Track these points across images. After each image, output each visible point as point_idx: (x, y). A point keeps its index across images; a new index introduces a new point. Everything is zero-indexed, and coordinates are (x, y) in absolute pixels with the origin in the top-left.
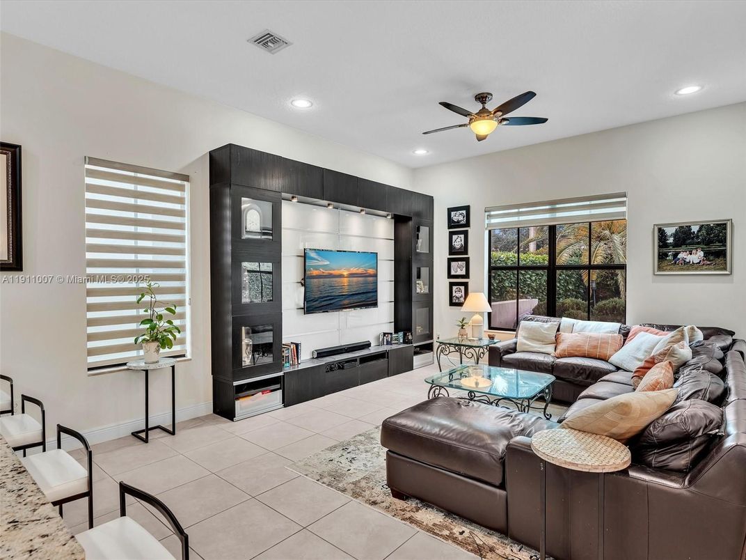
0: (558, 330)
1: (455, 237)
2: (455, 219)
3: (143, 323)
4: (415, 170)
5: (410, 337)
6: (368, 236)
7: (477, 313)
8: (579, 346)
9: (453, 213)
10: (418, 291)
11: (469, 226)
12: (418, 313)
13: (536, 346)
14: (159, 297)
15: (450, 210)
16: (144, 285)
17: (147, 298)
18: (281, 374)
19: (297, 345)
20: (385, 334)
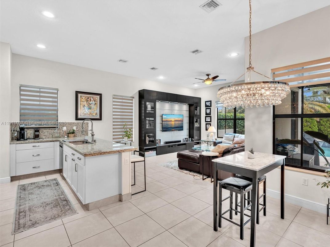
0: (234, 137)
1: (207, 110)
2: (207, 104)
3: (124, 132)
4: (196, 90)
5: (193, 140)
6: (180, 110)
7: (212, 132)
8: (238, 141)
9: (207, 103)
10: (196, 126)
11: (211, 107)
12: (195, 133)
13: (227, 142)
14: (128, 127)
15: (206, 102)
16: (124, 123)
17: (125, 127)
18: (156, 147)
19: (160, 140)
20: (186, 138)
